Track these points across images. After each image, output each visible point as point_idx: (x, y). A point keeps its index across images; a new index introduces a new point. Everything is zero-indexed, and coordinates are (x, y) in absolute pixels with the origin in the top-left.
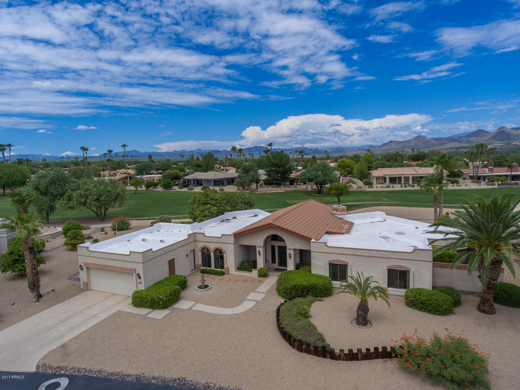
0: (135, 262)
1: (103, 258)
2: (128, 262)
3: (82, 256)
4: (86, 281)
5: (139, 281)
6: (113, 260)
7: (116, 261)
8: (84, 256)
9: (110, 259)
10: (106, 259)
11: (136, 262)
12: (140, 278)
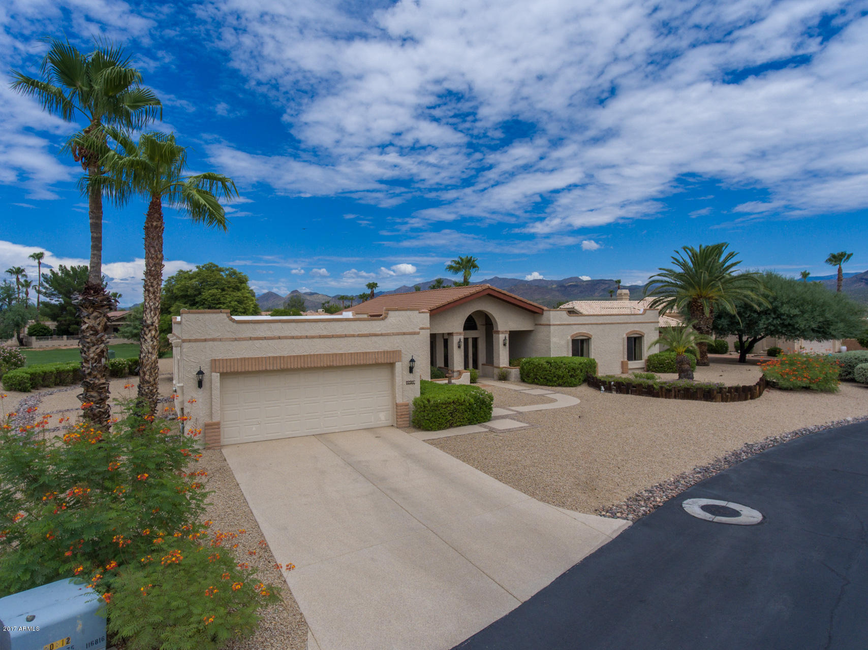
0: (398, 334)
1: (293, 338)
2: (382, 335)
3: (205, 340)
4: (215, 420)
5: (410, 377)
6: (333, 337)
7: (342, 339)
8: (213, 340)
9: (320, 337)
10: (307, 337)
11: (404, 334)
12: (411, 370)
